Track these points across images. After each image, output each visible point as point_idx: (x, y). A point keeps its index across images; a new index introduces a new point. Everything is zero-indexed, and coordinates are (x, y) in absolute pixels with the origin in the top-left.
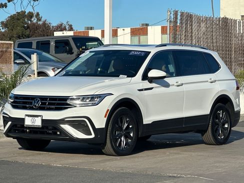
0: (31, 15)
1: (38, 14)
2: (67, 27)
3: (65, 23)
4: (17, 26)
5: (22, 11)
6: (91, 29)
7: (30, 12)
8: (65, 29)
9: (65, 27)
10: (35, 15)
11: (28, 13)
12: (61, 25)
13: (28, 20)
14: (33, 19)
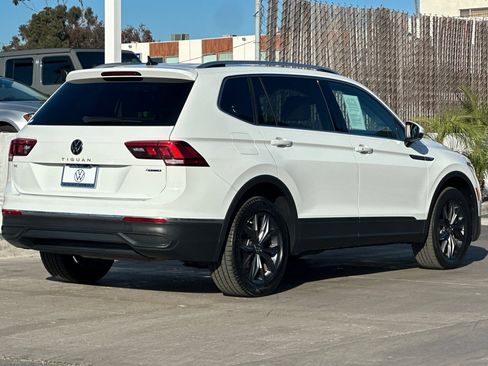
0: (76, 14)
1: (89, 12)
2: (141, 35)
3: (136, 27)
4: (46, 34)
5: (60, 6)
6: (183, 39)
7: (74, 8)
8: (137, 39)
9: (137, 35)
10: (84, 13)
11: (71, 10)
12: (130, 31)
13: (71, 22)
14: (80, 21)
